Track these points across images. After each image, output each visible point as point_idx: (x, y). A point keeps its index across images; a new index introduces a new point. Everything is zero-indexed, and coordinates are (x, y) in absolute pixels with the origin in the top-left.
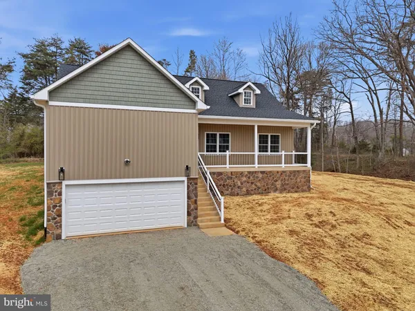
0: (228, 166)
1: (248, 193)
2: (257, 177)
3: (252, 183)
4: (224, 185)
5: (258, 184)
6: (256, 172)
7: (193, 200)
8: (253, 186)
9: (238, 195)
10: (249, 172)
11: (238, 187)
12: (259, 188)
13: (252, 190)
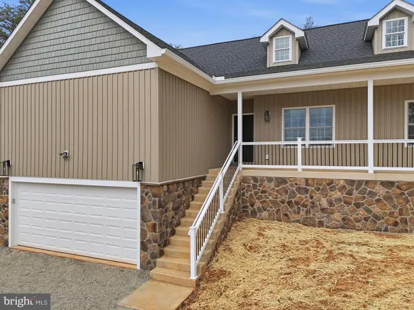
0: (300, 167)
1: (346, 225)
2: (372, 194)
3: (358, 205)
4: (290, 203)
5: (376, 209)
6: (367, 182)
7: (149, 223)
8: (361, 211)
9: (321, 224)
10: (351, 182)
11: (323, 210)
12: (377, 218)
13: (358, 221)
